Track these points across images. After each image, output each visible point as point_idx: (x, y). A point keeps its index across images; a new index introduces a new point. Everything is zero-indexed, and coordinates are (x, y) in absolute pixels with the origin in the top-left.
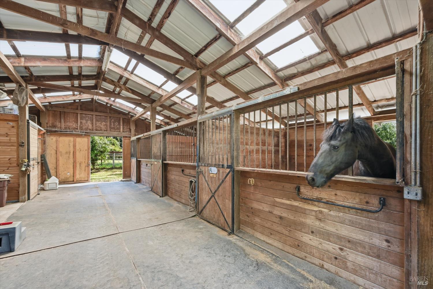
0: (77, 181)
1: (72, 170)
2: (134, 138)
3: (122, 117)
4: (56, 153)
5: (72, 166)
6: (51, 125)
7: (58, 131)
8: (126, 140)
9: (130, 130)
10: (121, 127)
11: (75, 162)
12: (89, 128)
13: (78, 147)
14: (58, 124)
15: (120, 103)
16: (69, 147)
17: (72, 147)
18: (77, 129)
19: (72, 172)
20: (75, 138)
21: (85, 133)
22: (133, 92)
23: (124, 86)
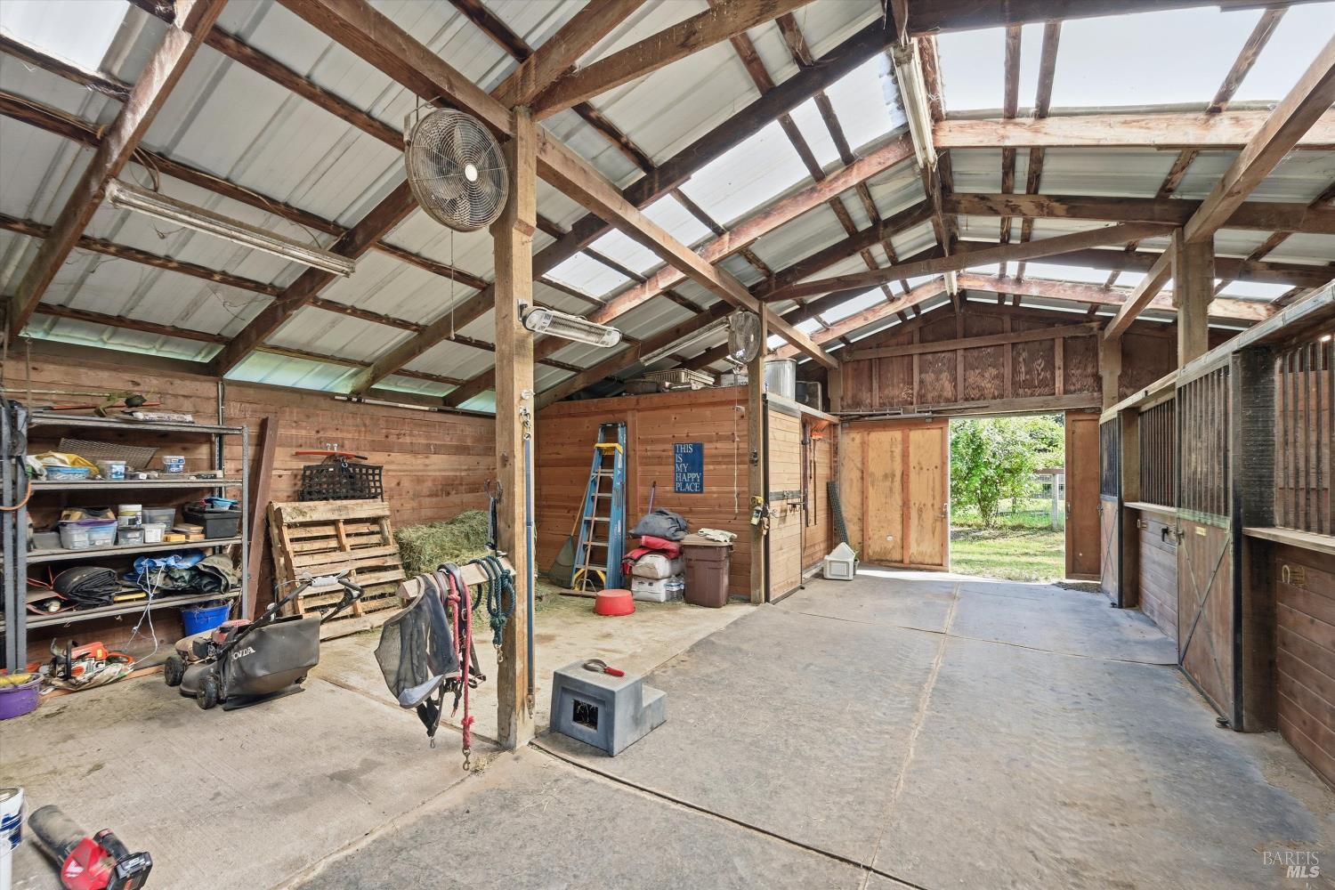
0: (911, 563)
1: (899, 527)
2: (1109, 414)
3: (1061, 332)
4: (862, 478)
5: (897, 517)
6: (850, 402)
7: (866, 416)
8: (1080, 423)
9: (1098, 379)
10: (1059, 374)
11: (906, 504)
12: (945, 394)
13: (913, 461)
14: (865, 397)
15: (1042, 282)
16: (892, 458)
17: (898, 459)
18: (912, 404)
19: (899, 535)
20: (907, 431)
21: (933, 412)
22: (1074, 206)
23: (1032, 197)
